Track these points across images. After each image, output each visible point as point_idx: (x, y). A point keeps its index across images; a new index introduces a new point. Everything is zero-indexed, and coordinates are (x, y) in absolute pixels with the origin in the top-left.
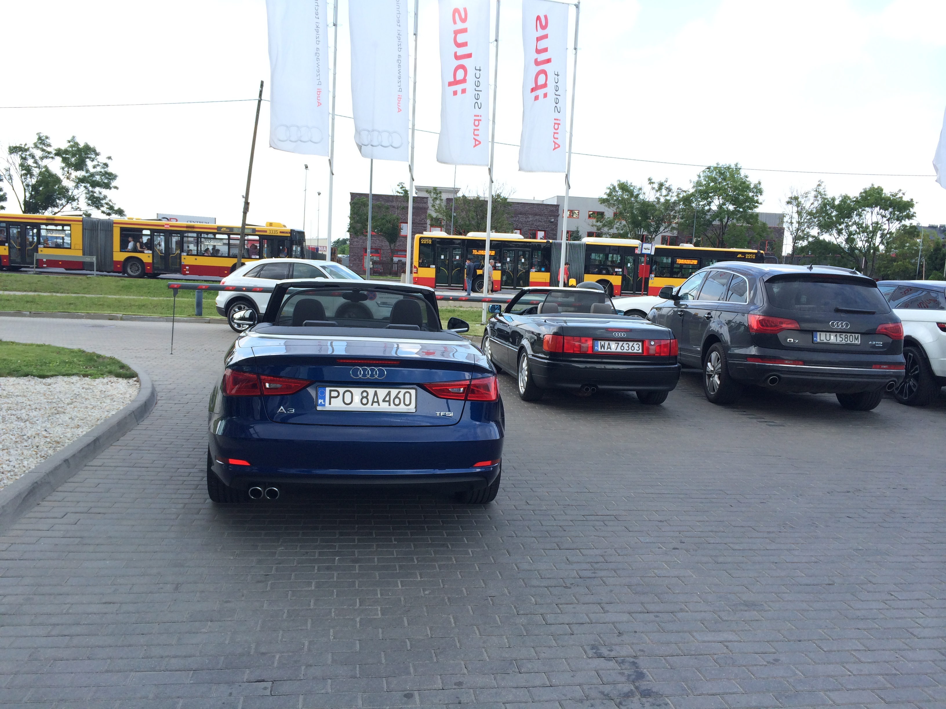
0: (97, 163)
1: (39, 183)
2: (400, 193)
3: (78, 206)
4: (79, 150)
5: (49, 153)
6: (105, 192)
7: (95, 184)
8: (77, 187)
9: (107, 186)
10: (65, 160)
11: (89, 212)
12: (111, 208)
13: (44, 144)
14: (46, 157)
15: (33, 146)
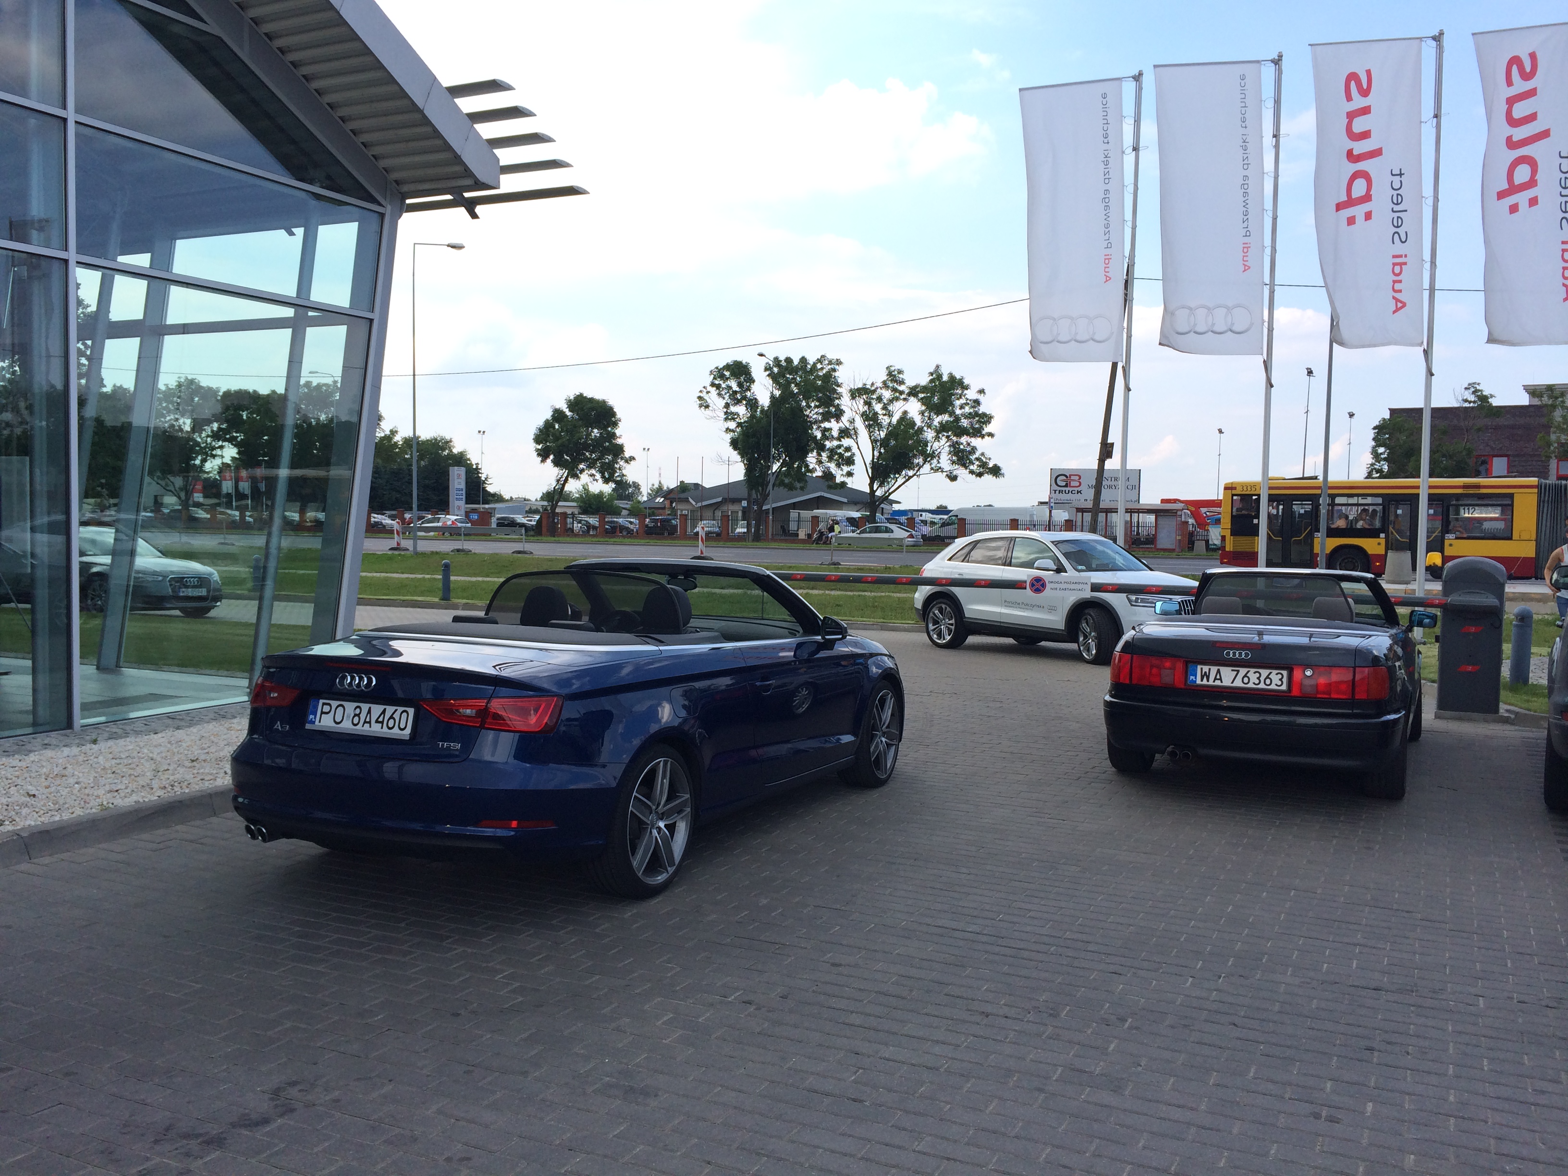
0: (965, 401)
1: (889, 435)
2: (1470, 402)
3: (938, 465)
4: (943, 384)
5: (901, 393)
6: (976, 442)
7: (961, 432)
8: (937, 438)
9: (977, 433)
10: (923, 401)
11: (954, 473)
12: (984, 465)
13: (896, 381)
14: (897, 399)
15: (881, 385)
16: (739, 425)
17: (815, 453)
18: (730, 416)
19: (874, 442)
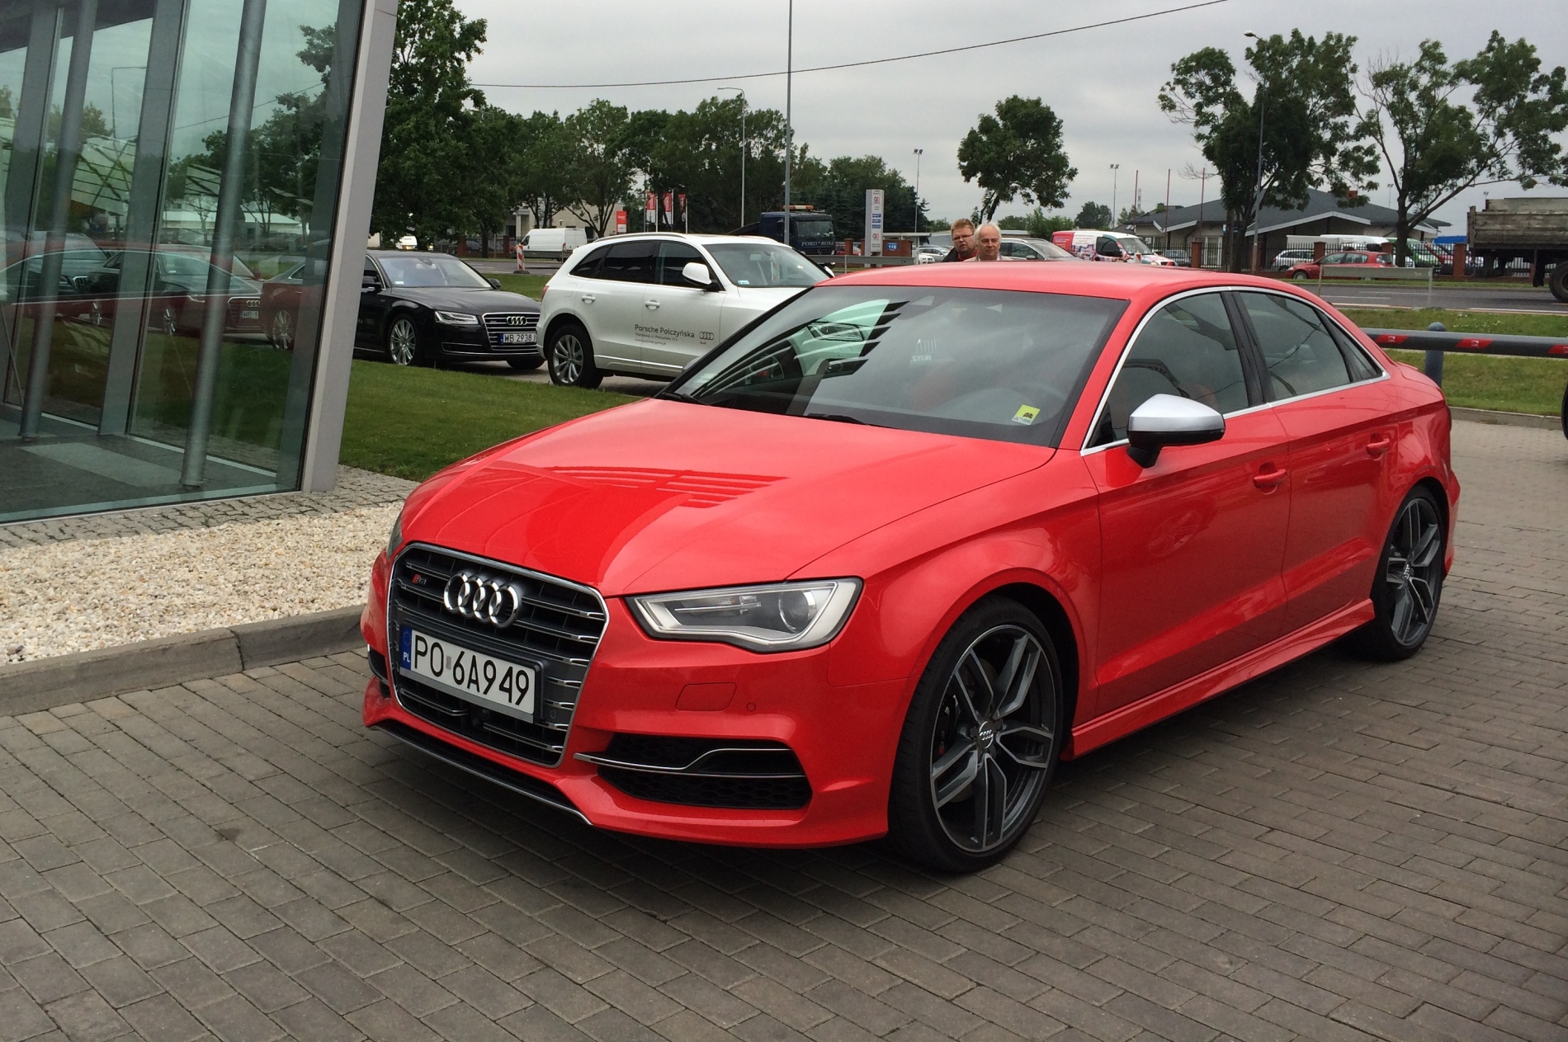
1: (1430, 133)
3: (1503, 169)
4: (1507, 54)
5: (1445, 75)
10: (1478, 83)
11: (1528, 178)
13: (1434, 59)
14: (1441, 84)
15: (1414, 67)
16: (1215, 129)
17: (1321, 160)
18: (1203, 119)
19: (1407, 142)
